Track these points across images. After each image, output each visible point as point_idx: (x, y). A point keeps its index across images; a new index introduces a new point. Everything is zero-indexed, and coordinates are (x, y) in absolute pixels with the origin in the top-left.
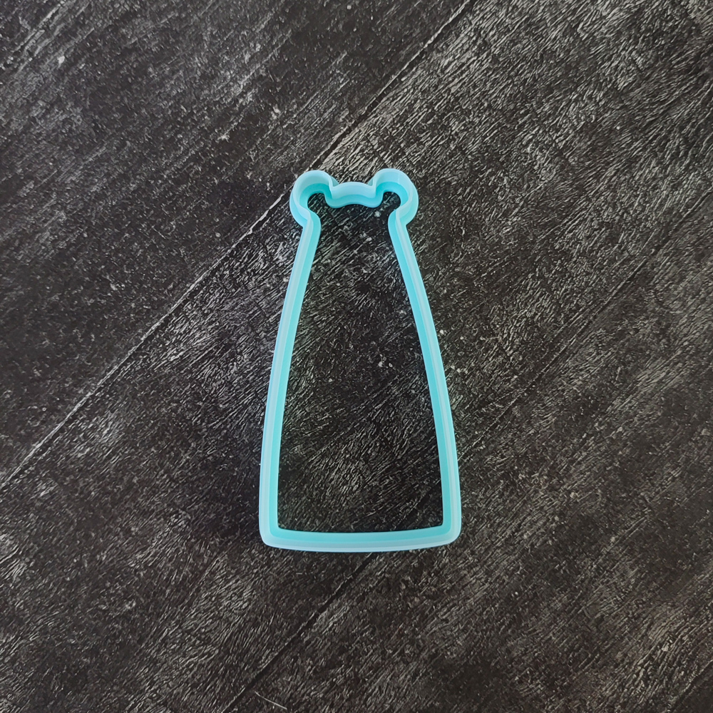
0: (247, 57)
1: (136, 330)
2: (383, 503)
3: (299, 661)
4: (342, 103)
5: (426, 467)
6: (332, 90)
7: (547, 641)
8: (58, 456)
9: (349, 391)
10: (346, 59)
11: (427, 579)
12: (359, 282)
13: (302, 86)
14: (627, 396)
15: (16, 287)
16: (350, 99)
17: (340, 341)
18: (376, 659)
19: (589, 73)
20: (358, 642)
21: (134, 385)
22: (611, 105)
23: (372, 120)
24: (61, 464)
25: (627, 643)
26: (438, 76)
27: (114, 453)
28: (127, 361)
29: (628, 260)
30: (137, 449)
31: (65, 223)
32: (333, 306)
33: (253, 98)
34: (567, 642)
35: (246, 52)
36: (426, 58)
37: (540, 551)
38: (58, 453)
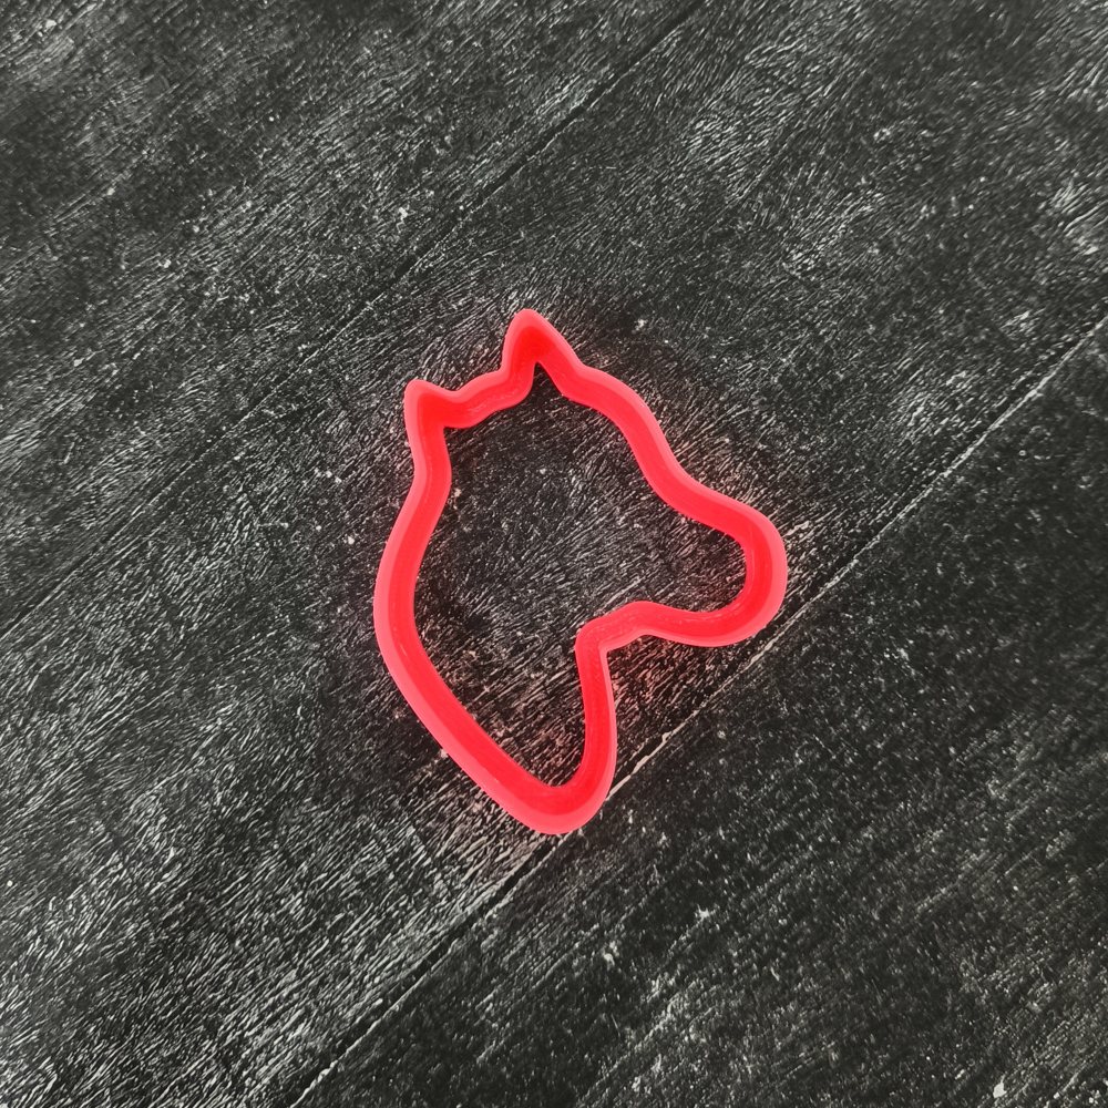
0: (657, 1067)
1: (866, 577)
2: (470, 269)
3: (618, 36)
4: (492, 964)
5: (397, 320)
6: (507, 990)
7: (232, 45)
8: (999, 375)
9: (513, 451)
10: (479, 1048)
11: (410, 149)
12: (484, 636)
13: (561, 1001)
14: (59, 416)
15: (1074, 667)
16: (476, 970)
17: (523, 535)
18: (498, 34)
19: (48, 992)
20: (525, 60)
21: (870, 485)
22: (17, 927)
23: (440, 928)
24: (994, 362)
25: (108, 36)
26: (317, 1004)
27: (906, 375)
28: (882, 526)
29: (26, 644)
30: (868, 379)
31: (988, 777)
32: (531, 598)
33: (650, 986)
34: (200, 41)
35: (660, 1077)
36: (335, 1041)
37: (229, 181)
38: (999, 380)
